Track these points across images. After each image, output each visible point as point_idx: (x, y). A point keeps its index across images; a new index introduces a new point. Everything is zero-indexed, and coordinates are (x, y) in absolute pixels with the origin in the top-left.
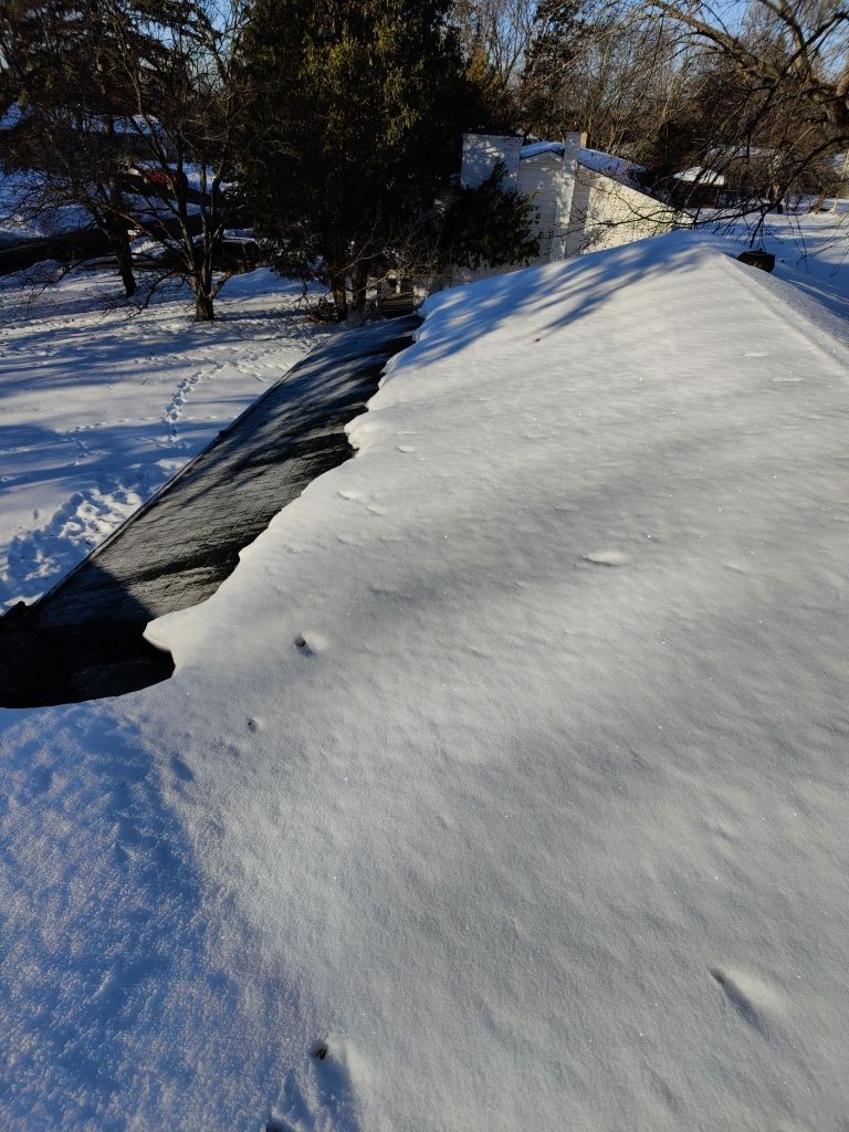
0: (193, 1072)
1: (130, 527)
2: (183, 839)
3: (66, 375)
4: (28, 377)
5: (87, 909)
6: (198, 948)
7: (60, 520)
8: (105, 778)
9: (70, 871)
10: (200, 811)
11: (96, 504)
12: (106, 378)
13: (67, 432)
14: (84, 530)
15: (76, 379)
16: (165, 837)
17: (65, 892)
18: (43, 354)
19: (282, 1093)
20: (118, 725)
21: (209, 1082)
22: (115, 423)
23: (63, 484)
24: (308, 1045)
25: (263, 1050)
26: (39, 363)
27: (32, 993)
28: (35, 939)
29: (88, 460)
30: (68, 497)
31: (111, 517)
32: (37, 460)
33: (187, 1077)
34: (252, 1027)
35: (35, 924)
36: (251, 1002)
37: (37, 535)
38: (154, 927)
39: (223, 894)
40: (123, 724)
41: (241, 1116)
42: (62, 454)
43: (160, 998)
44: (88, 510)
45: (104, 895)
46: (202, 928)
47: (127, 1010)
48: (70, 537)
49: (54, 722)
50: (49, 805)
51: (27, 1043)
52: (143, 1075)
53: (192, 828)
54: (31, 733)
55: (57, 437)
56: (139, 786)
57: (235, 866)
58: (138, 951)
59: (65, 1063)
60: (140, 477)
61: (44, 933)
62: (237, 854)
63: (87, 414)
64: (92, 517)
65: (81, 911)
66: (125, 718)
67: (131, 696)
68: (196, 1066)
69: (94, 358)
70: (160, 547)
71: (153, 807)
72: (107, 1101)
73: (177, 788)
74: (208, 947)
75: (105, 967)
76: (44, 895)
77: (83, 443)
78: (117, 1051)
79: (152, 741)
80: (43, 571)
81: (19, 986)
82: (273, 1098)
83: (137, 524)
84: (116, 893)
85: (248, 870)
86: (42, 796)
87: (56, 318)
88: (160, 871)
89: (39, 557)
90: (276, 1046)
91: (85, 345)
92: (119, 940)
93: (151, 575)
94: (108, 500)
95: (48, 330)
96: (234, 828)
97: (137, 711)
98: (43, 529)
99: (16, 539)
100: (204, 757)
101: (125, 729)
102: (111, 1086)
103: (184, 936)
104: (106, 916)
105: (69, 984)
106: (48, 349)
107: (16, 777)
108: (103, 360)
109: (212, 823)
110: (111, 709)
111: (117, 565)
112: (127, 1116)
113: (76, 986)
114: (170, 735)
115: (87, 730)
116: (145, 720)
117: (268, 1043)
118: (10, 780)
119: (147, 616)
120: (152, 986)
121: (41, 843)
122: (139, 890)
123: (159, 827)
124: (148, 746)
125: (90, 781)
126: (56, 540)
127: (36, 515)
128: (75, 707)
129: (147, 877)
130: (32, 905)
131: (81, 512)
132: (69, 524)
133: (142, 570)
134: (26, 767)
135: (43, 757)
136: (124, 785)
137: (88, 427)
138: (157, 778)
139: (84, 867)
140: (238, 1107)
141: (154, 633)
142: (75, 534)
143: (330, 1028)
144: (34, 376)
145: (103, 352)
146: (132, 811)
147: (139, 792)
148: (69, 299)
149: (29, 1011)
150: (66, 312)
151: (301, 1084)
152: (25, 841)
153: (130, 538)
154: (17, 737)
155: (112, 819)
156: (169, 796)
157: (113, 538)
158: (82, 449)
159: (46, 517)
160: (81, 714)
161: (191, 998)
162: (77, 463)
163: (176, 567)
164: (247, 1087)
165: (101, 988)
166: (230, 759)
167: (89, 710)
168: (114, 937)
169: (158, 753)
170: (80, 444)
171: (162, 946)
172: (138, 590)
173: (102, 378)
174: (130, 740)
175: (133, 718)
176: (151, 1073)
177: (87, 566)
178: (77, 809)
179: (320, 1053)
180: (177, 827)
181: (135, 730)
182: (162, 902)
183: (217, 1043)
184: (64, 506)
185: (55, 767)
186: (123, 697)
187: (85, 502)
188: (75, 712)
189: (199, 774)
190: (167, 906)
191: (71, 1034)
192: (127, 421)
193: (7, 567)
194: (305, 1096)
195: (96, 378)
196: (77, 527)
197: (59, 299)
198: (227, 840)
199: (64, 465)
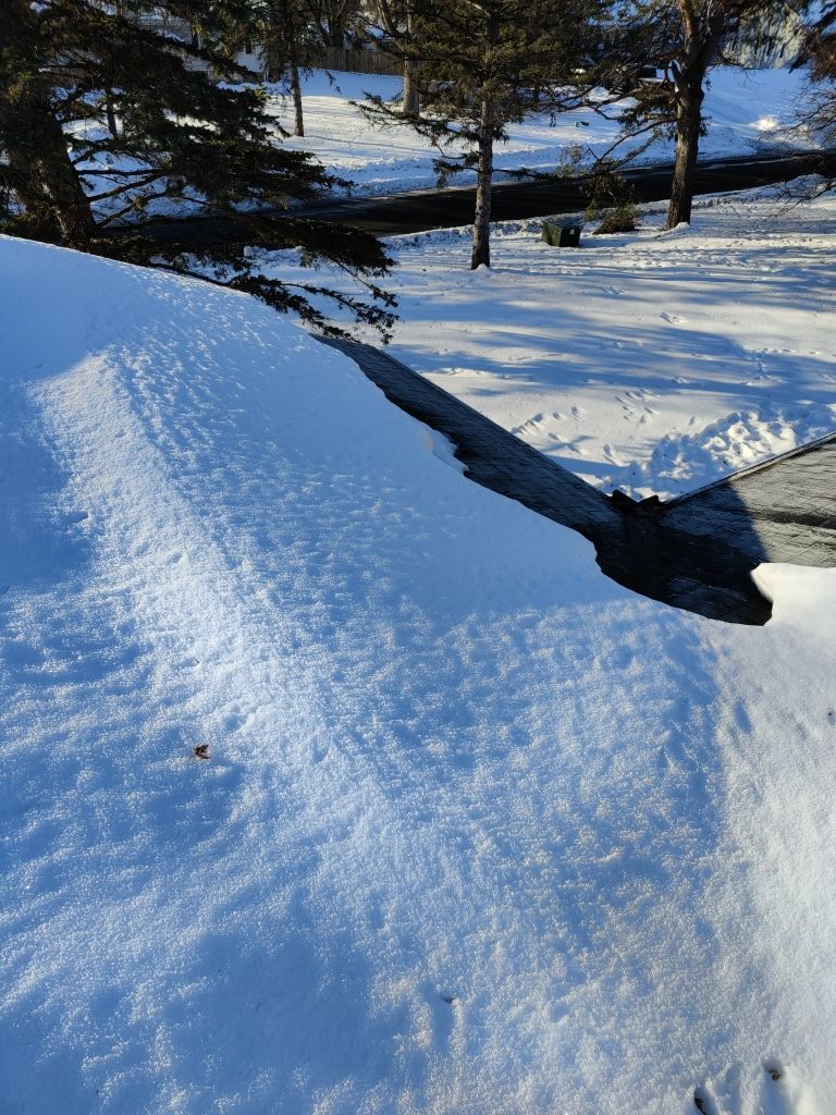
0: (654, 988)
1: (779, 462)
2: (720, 782)
3: (778, 294)
4: (742, 289)
5: (620, 785)
6: (697, 887)
7: (711, 432)
8: (672, 685)
9: (619, 747)
10: (746, 768)
11: (749, 428)
12: (818, 305)
13: (754, 352)
14: (727, 449)
15: (786, 301)
16: (705, 769)
17: (609, 761)
18: (766, 269)
19: (722, 1074)
20: (699, 644)
21: (663, 1007)
22: (804, 352)
23: (729, 400)
24: (766, 1055)
25: (721, 1023)
26: (758, 278)
27: (558, 822)
28: (575, 783)
29: (761, 384)
30: (728, 413)
31: (758, 445)
32: (715, 371)
33: (646, 988)
34: (719, 994)
35: (579, 771)
36: (727, 972)
37: (685, 439)
38: (667, 840)
39: (738, 857)
40: (704, 646)
41: (678, 1060)
42: (740, 370)
43: (649, 903)
44: (740, 432)
45: (637, 785)
46: (708, 873)
47: (620, 892)
48: (712, 451)
49: (649, 613)
50: (622, 682)
51: (542, 857)
52: (614, 955)
53: (732, 777)
54: (628, 614)
55: (741, 353)
56: (699, 709)
57: (761, 840)
58: (647, 851)
59: (560, 894)
60: (804, 415)
61: (583, 782)
62: (766, 830)
63: (781, 338)
64: (740, 439)
65: (615, 784)
66: (709, 643)
67: (721, 624)
68: (657, 985)
69: (813, 283)
70: (803, 493)
71: (705, 737)
72: (578, 951)
73: (732, 732)
74: (707, 893)
75: (617, 843)
76: (593, 752)
77: (764, 365)
78: (601, 917)
79: (725, 676)
80: (676, 474)
81: (551, 810)
82: (713, 1070)
83: (789, 462)
84: (647, 789)
85: (771, 853)
86: (619, 671)
87: (795, 235)
88: (690, 796)
89: (679, 459)
90: (734, 1030)
91: (811, 268)
92: (636, 830)
93: (782, 518)
94: (762, 428)
95: (782, 245)
96: (773, 804)
97: (721, 641)
98: (692, 436)
99: (667, 437)
100: (769, 719)
101: (704, 651)
102: (585, 942)
103: (690, 867)
104: (633, 802)
105: (586, 836)
106: (772, 266)
107: (606, 643)
108: (820, 285)
109: (753, 785)
110: (699, 627)
111: (753, 495)
112: (589, 976)
113: (590, 840)
114: (743, 679)
115: (673, 635)
116: (726, 653)
117: (728, 1021)
118: (601, 644)
119: (761, 557)
120: (647, 889)
121: (606, 709)
122: (667, 800)
123: (703, 757)
124: (719, 679)
125: (660, 681)
126: (699, 450)
127: (692, 421)
128: (669, 609)
129: (676, 794)
130: (582, 754)
131: (731, 432)
132: (717, 439)
133: (775, 509)
134: (616, 640)
135: (630, 639)
136: (686, 701)
137: (775, 351)
138: (717, 712)
139: (630, 750)
140: (678, 1051)
141: (763, 576)
142: (718, 449)
143: (795, 1060)
144: (749, 290)
145: (826, 277)
146: (684, 728)
147: (697, 714)
148: (816, 217)
149: (550, 834)
150: (808, 230)
151: (744, 1084)
152: (595, 700)
153: (775, 474)
154: (618, 611)
155: (666, 725)
156: (721, 735)
157: (758, 468)
158: (760, 371)
159: (701, 425)
160: (672, 618)
161: (675, 925)
162: (749, 384)
163: (812, 520)
164: (694, 1041)
165: (608, 858)
166: (794, 737)
167: (680, 619)
168: (632, 824)
169: (726, 690)
170: (760, 365)
171: (668, 862)
172: (763, 528)
173: (814, 304)
174: (705, 664)
175: (715, 646)
176: (620, 959)
177: (725, 485)
178: (642, 698)
179: (774, 1073)
180: (718, 767)
181: (712, 657)
182: (682, 825)
183: (682, 981)
184: (719, 421)
185: (637, 652)
186: (713, 621)
187: (740, 423)
188: (667, 614)
189: (757, 731)
190: (684, 830)
191: (573, 877)
192: (818, 355)
193: (649, 459)
194: (743, 1097)
195: (807, 303)
196: (722, 444)
197: (806, 216)
198: (762, 810)
199: (738, 382)
